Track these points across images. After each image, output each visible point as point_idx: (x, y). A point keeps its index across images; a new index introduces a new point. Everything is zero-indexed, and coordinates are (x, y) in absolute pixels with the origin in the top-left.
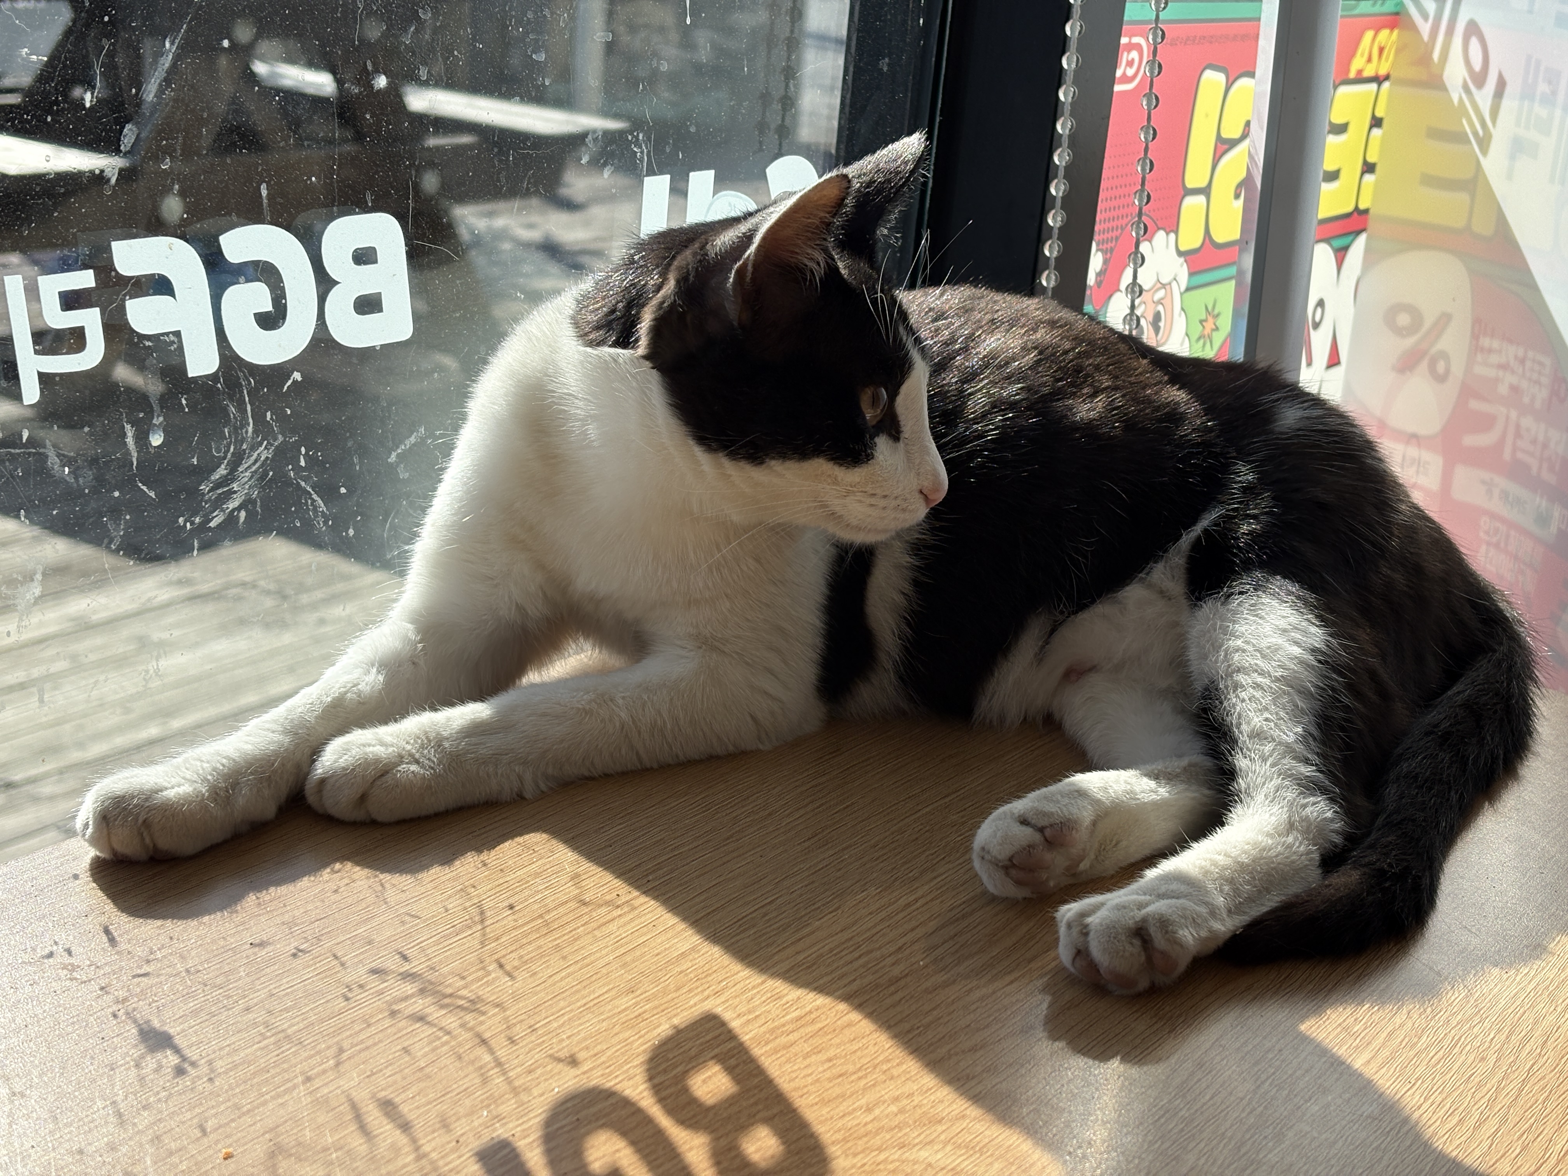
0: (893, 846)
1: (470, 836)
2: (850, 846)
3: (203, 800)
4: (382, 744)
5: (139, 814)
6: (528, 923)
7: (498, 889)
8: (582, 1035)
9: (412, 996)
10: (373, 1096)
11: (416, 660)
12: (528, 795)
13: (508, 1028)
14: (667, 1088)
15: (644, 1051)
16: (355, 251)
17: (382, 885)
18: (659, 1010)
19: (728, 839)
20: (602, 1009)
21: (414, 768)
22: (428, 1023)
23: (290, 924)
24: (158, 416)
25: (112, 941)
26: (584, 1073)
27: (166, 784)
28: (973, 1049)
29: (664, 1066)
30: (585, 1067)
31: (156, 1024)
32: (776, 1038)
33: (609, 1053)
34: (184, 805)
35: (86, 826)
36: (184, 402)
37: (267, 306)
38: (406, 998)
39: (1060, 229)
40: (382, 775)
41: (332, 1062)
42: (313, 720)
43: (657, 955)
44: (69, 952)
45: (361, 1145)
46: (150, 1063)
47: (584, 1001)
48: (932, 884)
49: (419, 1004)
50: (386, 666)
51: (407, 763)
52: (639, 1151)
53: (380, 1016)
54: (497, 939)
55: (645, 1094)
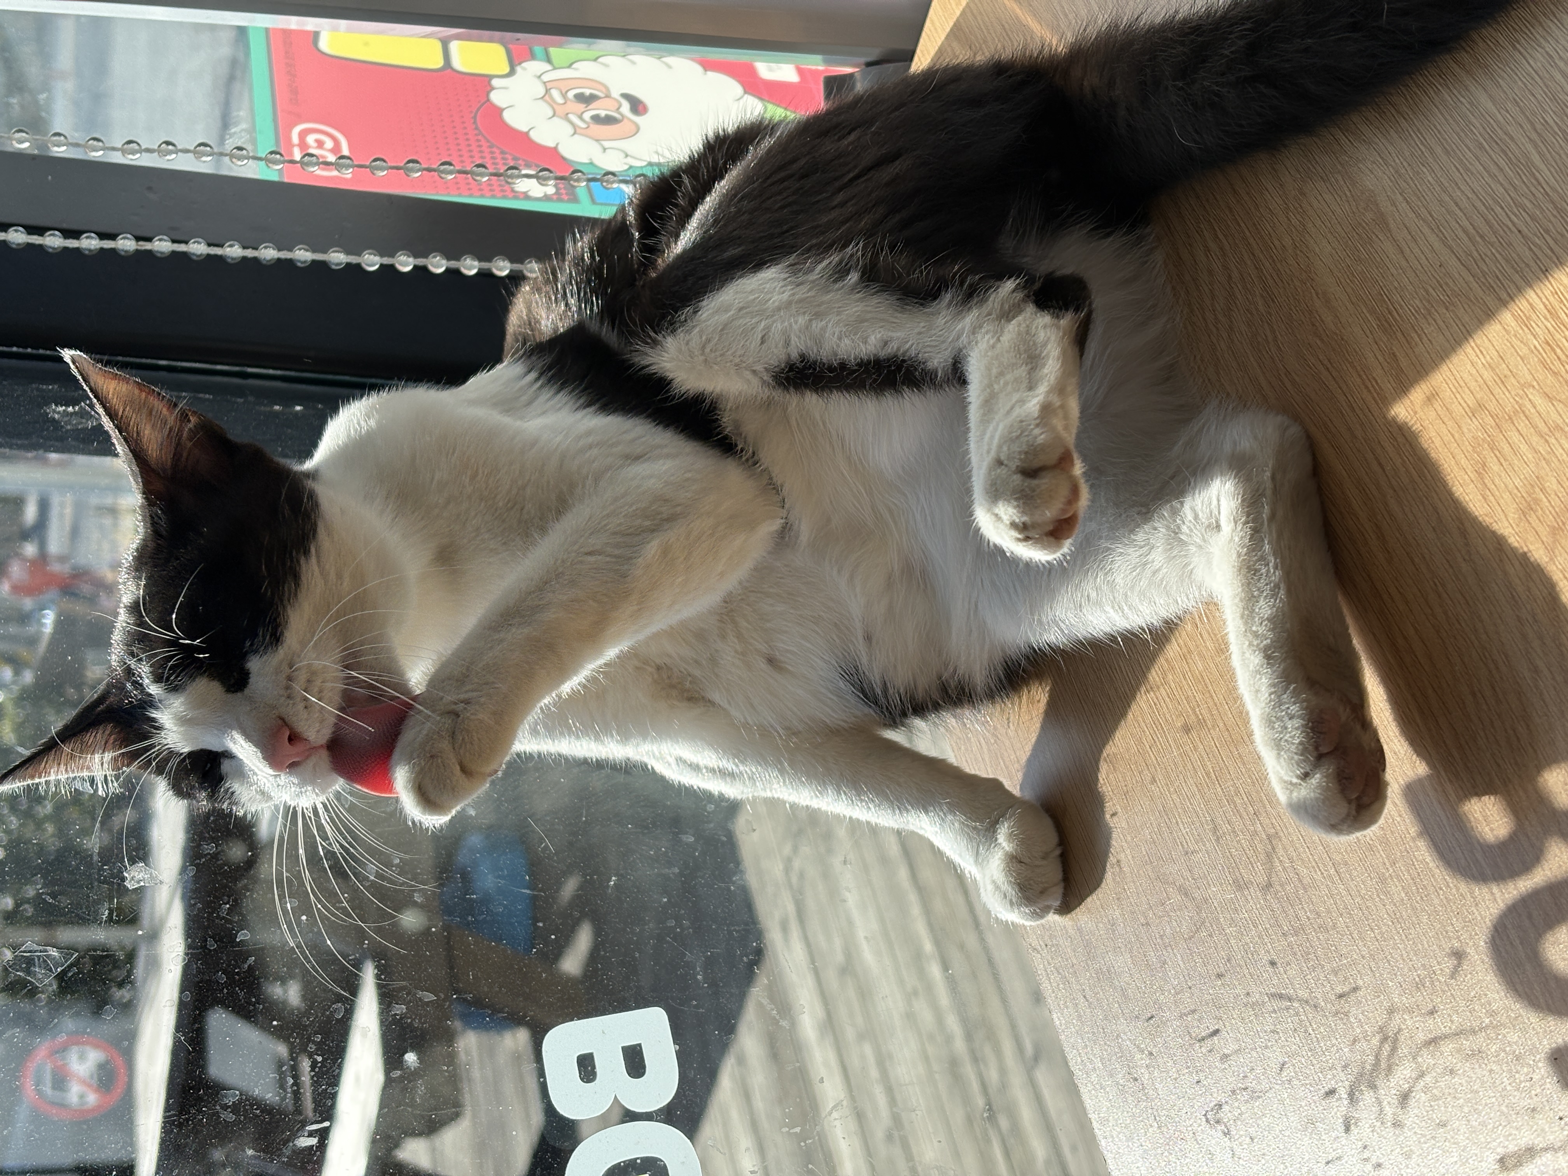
9: (1377, 1096)
16: (582, 1079)
22: (1410, 1091)
38: (1380, 1104)
49: (1388, 1094)
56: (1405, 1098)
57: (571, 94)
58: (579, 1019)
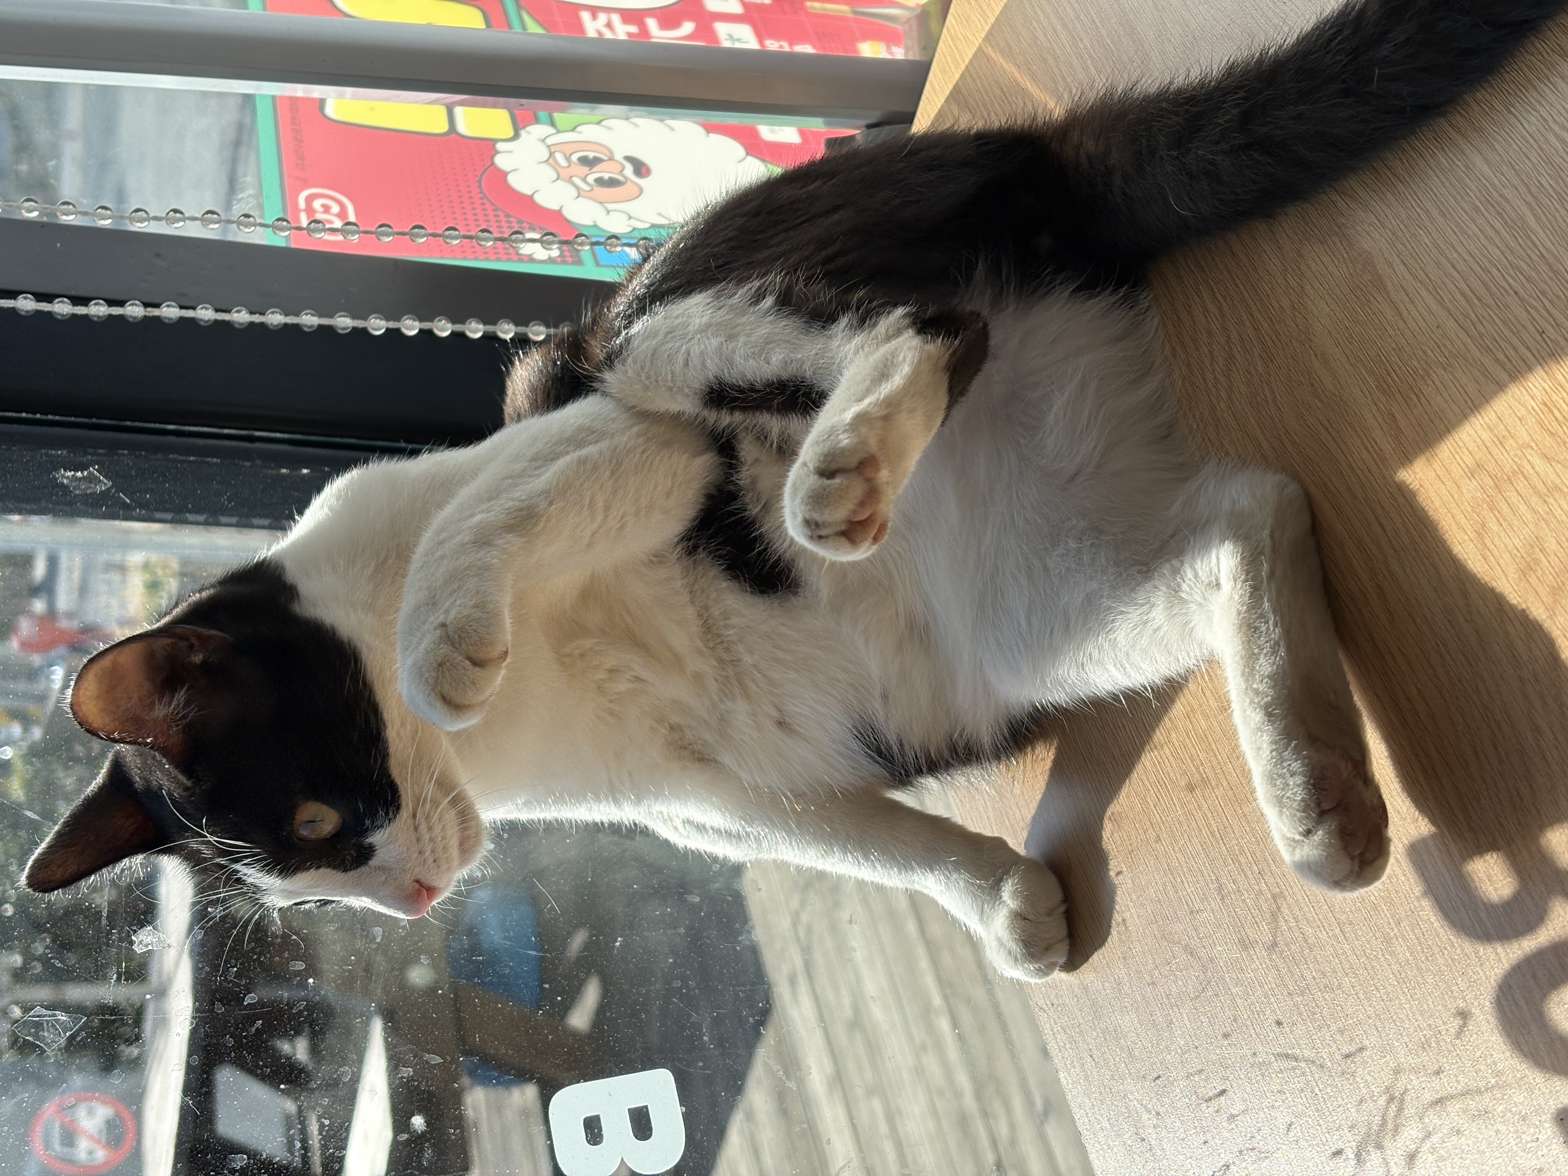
16: (589, 1142)
22: (1417, 1151)
49: (1395, 1154)
56: (1412, 1158)
57: (575, 157)
58: (586, 1081)
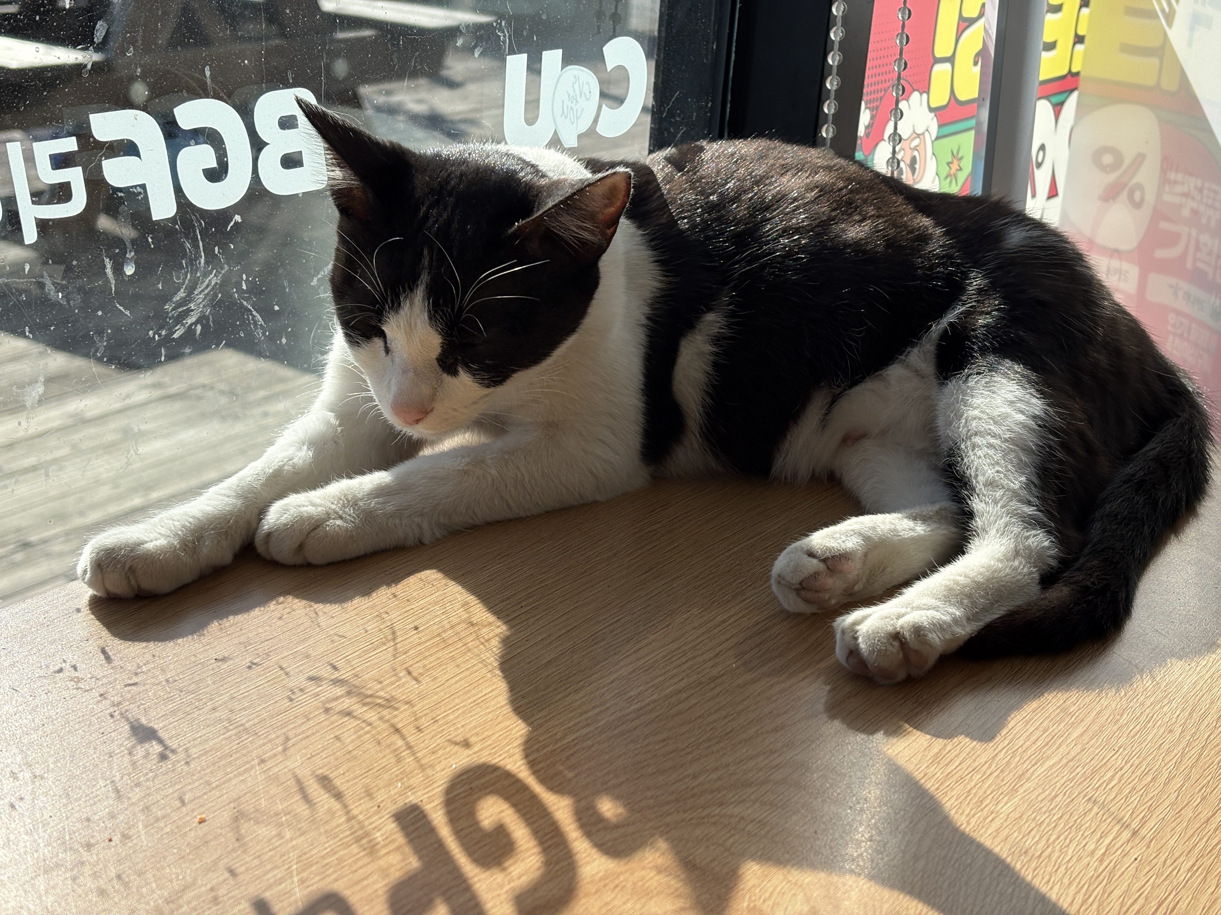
0: (711, 577)
1: (383, 575)
2: (678, 577)
3: (175, 550)
4: (313, 504)
5: (125, 562)
6: (429, 640)
7: (406, 615)
8: (473, 724)
9: (341, 696)
10: (313, 773)
11: (337, 440)
12: (426, 541)
13: (416, 720)
14: (539, 763)
15: (521, 736)
16: (281, 118)
17: (316, 613)
18: (532, 704)
19: (583, 573)
20: (488, 705)
21: (339, 522)
22: (354, 717)
23: (246, 644)
24: (130, 251)
25: (108, 659)
26: (475, 753)
27: (146, 539)
28: (775, 730)
29: (536, 747)
30: (476, 749)
31: (144, 721)
32: (622, 724)
33: (494, 738)
34: (160, 555)
35: (85, 572)
36: (150, 240)
37: (213, 163)
38: (337, 699)
39: (835, 91)
40: (315, 529)
41: (280, 748)
42: (259, 487)
43: (529, 663)
44: (75, 668)
45: (304, 810)
46: (140, 751)
47: (474, 699)
48: (742, 605)
49: (347, 703)
50: (314, 444)
51: (334, 519)
52: (518, 811)
53: (317, 713)
54: (406, 653)
55: (522, 768)
56: (348, 714)
57: (916, 153)
